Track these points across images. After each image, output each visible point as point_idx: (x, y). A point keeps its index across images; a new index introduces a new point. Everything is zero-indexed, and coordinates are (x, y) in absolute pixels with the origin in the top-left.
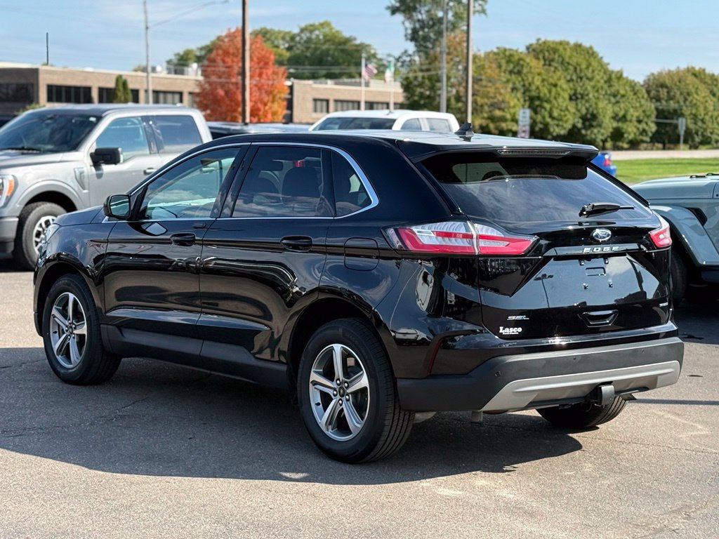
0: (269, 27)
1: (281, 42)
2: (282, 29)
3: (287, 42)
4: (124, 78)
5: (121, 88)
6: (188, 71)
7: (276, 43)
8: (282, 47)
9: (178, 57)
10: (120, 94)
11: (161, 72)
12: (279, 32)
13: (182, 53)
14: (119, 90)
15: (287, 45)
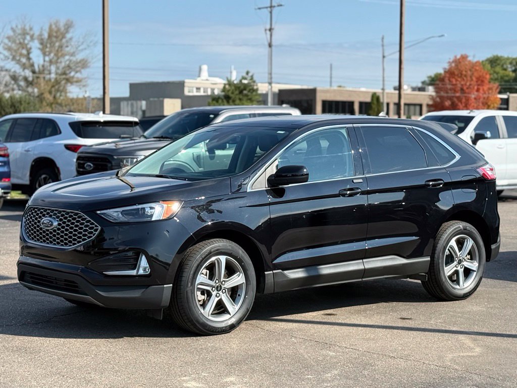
0: (499, 55)
1: (509, 66)
2: (510, 56)
3: (514, 66)
4: (378, 94)
5: (375, 102)
6: (428, 89)
7: (505, 66)
8: (510, 70)
9: (430, 79)
10: (374, 106)
11: (407, 90)
12: (508, 59)
13: (433, 75)
14: (373, 103)
15: (513, 68)
